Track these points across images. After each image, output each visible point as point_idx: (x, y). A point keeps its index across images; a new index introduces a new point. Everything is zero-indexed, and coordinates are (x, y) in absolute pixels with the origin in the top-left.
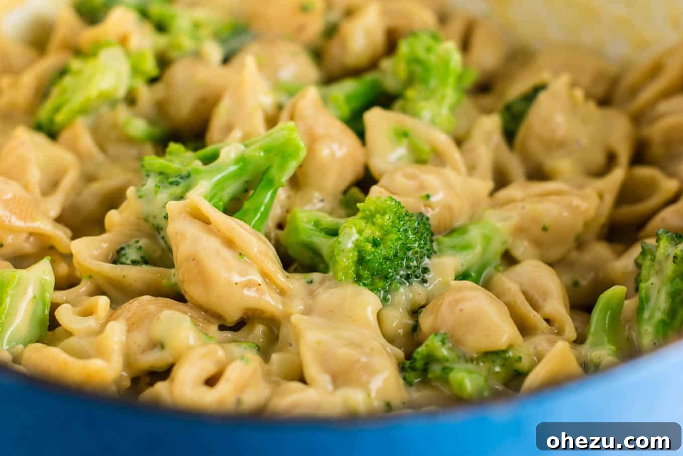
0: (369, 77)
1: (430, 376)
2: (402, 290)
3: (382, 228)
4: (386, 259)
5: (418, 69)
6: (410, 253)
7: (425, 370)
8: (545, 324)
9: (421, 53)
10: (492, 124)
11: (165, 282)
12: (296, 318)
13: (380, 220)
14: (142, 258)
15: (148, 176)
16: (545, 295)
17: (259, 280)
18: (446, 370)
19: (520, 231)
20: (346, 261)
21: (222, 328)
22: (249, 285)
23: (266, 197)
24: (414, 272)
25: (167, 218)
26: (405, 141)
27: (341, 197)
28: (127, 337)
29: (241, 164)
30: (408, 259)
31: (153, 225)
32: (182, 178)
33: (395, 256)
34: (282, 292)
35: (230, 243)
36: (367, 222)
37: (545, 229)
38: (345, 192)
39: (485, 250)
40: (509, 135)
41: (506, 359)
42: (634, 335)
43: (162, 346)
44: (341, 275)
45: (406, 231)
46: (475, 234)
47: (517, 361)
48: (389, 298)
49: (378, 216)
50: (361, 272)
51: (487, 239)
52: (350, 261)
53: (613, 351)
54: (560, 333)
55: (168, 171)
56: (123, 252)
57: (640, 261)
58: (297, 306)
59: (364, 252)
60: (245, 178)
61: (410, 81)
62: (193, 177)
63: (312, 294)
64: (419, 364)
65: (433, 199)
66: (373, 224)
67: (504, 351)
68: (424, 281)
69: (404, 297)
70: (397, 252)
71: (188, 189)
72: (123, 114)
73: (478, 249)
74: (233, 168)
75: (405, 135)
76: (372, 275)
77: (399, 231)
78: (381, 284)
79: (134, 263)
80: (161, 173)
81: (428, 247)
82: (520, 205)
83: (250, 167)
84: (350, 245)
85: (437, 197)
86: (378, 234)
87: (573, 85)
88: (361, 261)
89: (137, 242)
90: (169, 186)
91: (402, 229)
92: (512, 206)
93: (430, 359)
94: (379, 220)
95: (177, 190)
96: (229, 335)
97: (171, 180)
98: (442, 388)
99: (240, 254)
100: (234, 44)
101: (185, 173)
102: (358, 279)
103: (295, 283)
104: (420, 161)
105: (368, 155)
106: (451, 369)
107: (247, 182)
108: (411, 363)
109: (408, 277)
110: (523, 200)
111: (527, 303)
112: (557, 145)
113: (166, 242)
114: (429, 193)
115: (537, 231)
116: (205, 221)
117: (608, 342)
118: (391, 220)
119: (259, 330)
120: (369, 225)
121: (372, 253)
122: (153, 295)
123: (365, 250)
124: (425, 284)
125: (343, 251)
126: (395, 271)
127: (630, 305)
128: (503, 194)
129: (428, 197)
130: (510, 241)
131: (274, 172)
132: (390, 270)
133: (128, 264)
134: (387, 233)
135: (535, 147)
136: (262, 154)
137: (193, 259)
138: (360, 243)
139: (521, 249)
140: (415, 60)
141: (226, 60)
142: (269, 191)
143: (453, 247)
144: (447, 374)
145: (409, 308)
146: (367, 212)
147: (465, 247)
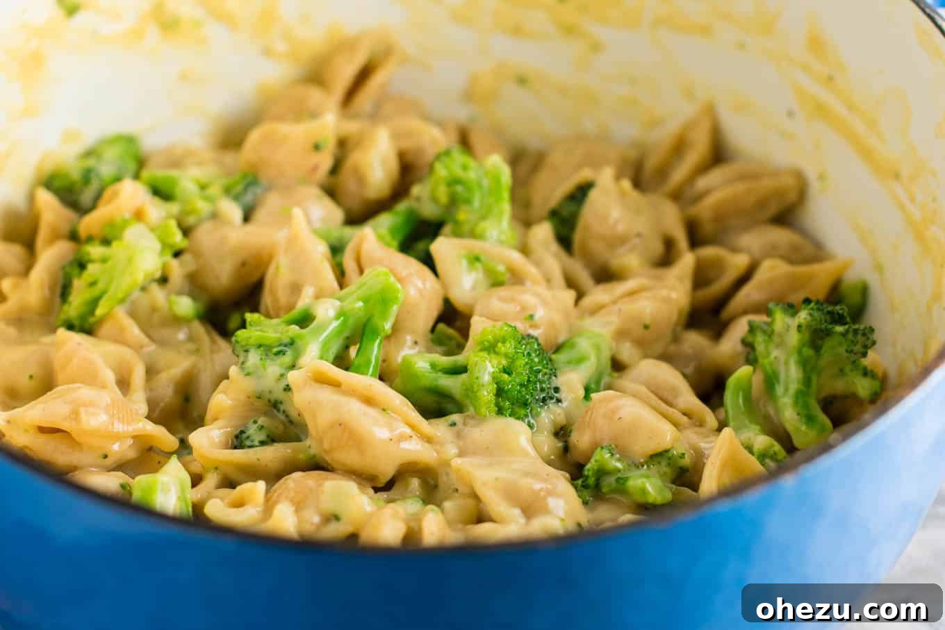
0: (402, 207)
1: (604, 490)
2: (543, 414)
3: (506, 356)
4: (522, 385)
5: (459, 189)
6: (540, 376)
7: (597, 486)
8: (685, 419)
9: (459, 173)
10: (543, 232)
11: (302, 456)
12: (457, 462)
13: (503, 348)
14: (268, 436)
15: (247, 351)
16: (675, 391)
17: (408, 431)
18: (622, 481)
19: (621, 334)
20: (487, 395)
21: (377, 490)
22: (402, 438)
23: (373, 350)
24: (548, 393)
25: (290, 389)
26: (478, 265)
27: (430, 336)
28: (298, 518)
29: (342, 318)
30: (541, 382)
31: (269, 401)
32: (285, 346)
33: (529, 381)
34: (429, 440)
35: (369, 401)
36: (489, 354)
37: (646, 327)
38: (433, 330)
39: (599, 359)
40: (565, 241)
41: (669, 459)
42: (772, 412)
43: (337, 518)
44: (483, 410)
45: (529, 354)
46: (584, 345)
47: (681, 458)
48: (533, 424)
49: (500, 345)
50: (502, 404)
51: (598, 349)
52: (491, 395)
53: (759, 431)
54: (701, 424)
55: (267, 342)
56: (244, 436)
57: (750, 339)
58: (451, 450)
59: (502, 383)
60: (346, 334)
61: (454, 202)
62: (299, 342)
63: (459, 436)
64: (591, 481)
65: (537, 317)
66: (496, 353)
67: (667, 451)
68: (559, 401)
69: (547, 421)
70: (529, 377)
71: (297, 356)
72: (158, 295)
73: (593, 359)
74: (336, 324)
75: (477, 259)
76: (513, 404)
77: (524, 355)
78: (522, 412)
79: (262, 443)
80: (260, 346)
81: (550, 366)
82: (616, 308)
83: (351, 322)
84: (487, 378)
85: (540, 314)
86: (504, 362)
87: (618, 178)
88: (500, 392)
89: (255, 422)
90: (275, 358)
91: (525, 354)
92: (603, 311)
93: (602, 473)
94: (501, 348)
95: (287, 359)
96: (384, 495)
97: (275, 350)
98: (621, 499)
99: (384, 410)
100: (249, 198)
101: (286, 340)
102: (500, 411)
103: (438, 428)
104: (497, 284)
105: (445, 286)
106: (626, 479)
107: (348, 338)
108: (583, 482)
109: (544, 400)
110: (614, 302)
111: (660, 402)
112: (619, 241)
113: (287, 416)
114: (531, 313)
115: (639, 331)
116: (335, 385)
117: (751, 422)
118: (513, 346)
119: (415, 483)
120: (493, 356)
121: (510, 382)
122: (303, 470)
123: (504, 381)
124: (560, 404)
125: (483, 385)
126: (532, 396)
127: (757, 380)
128: (587, 301)
129: (531, 317)
130: (614, 345)
131: (377, 320)
132: (528, 397)
133: (257, 446)
134: (513, 361)
135: (597, 247)
136: (361, 304)
137: (340, 425)
138: (496, 374)
139: (627, 352)
140: (454, 182)
141: (247, 218)
142: (375, 340)
143: (569, 362)
144: (623, 484)
145: (553, 430)
146: (486, 343)
147: (580, 360)
